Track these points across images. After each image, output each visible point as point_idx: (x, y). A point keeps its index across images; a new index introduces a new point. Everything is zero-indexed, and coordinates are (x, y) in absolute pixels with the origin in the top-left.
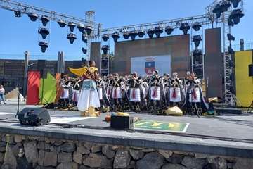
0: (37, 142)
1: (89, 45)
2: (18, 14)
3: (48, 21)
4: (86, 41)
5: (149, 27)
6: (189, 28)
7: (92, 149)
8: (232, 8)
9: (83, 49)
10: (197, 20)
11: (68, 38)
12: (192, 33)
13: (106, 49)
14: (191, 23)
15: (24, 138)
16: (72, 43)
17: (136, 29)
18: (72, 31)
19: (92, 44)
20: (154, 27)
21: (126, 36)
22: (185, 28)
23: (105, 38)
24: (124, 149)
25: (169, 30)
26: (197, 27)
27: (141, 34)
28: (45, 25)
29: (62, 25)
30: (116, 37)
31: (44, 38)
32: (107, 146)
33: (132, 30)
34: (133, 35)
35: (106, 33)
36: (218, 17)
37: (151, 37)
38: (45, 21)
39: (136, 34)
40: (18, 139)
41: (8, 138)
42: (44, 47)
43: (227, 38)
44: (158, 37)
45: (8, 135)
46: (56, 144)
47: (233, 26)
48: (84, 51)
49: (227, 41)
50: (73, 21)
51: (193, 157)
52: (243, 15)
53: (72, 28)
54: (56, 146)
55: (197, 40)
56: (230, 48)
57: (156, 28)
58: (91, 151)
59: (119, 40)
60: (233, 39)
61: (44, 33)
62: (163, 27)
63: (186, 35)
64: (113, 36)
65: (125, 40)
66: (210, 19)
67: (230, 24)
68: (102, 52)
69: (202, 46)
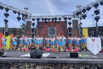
1: (26, 22)
4: (24, 20)
5: (52, 17)
6: (67, 19)
11: (17, 18)
12: (68, 21)
14: (68, 17)
16: (19, 21)
17: (47, 17)
20: (54, 17)
22: (65, 19)
23: (34, 20)
25: (60, 19)
26: (70, 19)
27: (49, 20)
28: (7, 12)
30: (38, 20)
31: (6, 17)
33: (45, 17)
34: (46, 19)
35: (34, 17)
37: (53, 21)
38: (7, 10)
39: (47, 19)
42: (6, 21)
44: (56, 21)
46: (52, 66)
47: (82, 19)
50: (20, 11)
53: (19, 14)
54: (53, 66)
55: (70, 24)
57: (55, 18)
58: (69, 67)
59: (39, 21)
60: (82, 24)
61: (7, 15)
63: (66, 21)
64: (37, 19)
65: (42, 21)
66: (74, 16)
67: (81, 19)
68: (32, 25)
69: (72, 26)
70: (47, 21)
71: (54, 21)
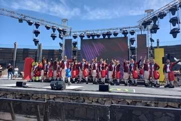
0: (63, 98)
1: (64, 41)
2: (21, 21)
3: (39, 25)
4: (62, 38)
5: (103, 32)
6: (127, 33)
7: (93, 100)
8: (152, 23)
9: (60, 43)
10: (133, 29)
11: (51, 36)
12: (129, 36)
13: (75, 44)
14: (129, 30)
15: (55, 96)
16: (54, 39)
17: (95, 32)
18: (54, 32)
19: (66, 40)
20: (106, 31)
21: (89, 36)
22: (125, 33)
23: (75, 37)
24: (109, 100)
25: (116, 34)
26: (132, 33)
27: (98, 36)
28: (37, 28)
29: (48, 28)
30: (82, 37)
31: (37, 36)
32: (101, 99)
33: (92, 32)
34: (93, 36)
35: (75, 33)
36: (145, 28)
37: (104, 37)
38: (37, 25)
40: (52, 97)
41: (46, 96)
42: (36, 42)
43: (150, 40)
44: (109, 38)
45: (46, 95)
46: (73, 99)
48: (61, 45)
49: (150, 42)
50: (55, 25)
51: (141, 102)
52: (159, 28)
53: (54, 30)
55: (132, 41)
56: (151, 46)
58: (92, 101)
60: (154, 41)
61: (37, 33)
62: (112, 31)
63: (126, 38)
64: (80, 36)
65: (87, 38)
66: (140, 29)
67: (151, 32)
70: (96, 37)
71: (107, 37)
